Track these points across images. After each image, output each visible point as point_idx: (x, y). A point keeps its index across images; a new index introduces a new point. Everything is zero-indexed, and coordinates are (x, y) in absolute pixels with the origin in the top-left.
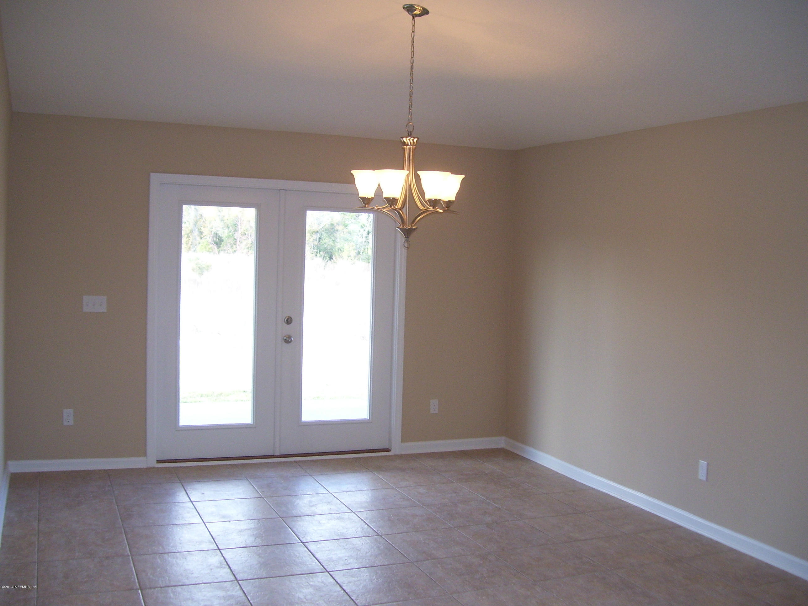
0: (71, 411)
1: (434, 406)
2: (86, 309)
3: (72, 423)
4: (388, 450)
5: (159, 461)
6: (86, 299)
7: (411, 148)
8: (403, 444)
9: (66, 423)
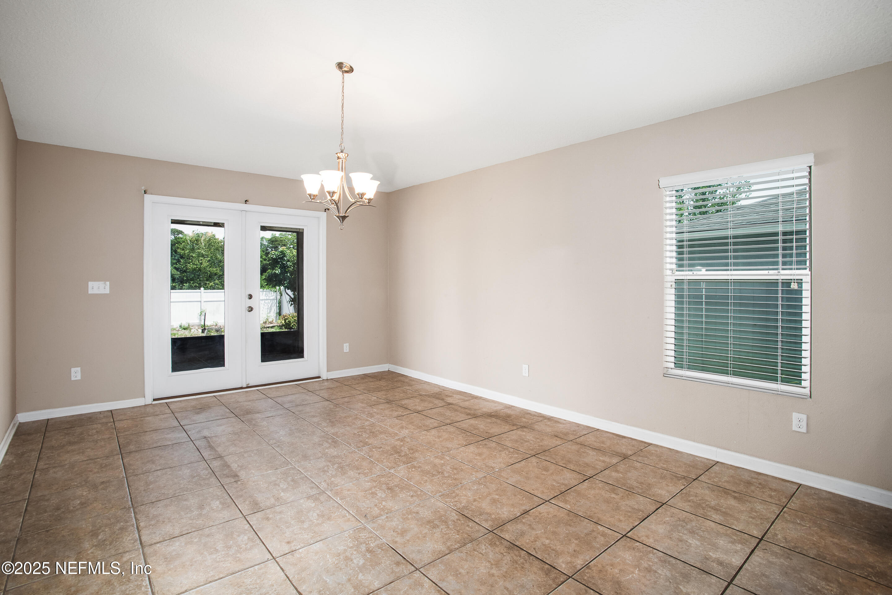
0: (79, 369)
1: (346, 348)
2: (90, 292)
3: (79, 377)
4: (319, 377)
5: (154, 400)
6: (91, 284)
7: (343, 161)
8: (328, 373)
9: (73, 379)
